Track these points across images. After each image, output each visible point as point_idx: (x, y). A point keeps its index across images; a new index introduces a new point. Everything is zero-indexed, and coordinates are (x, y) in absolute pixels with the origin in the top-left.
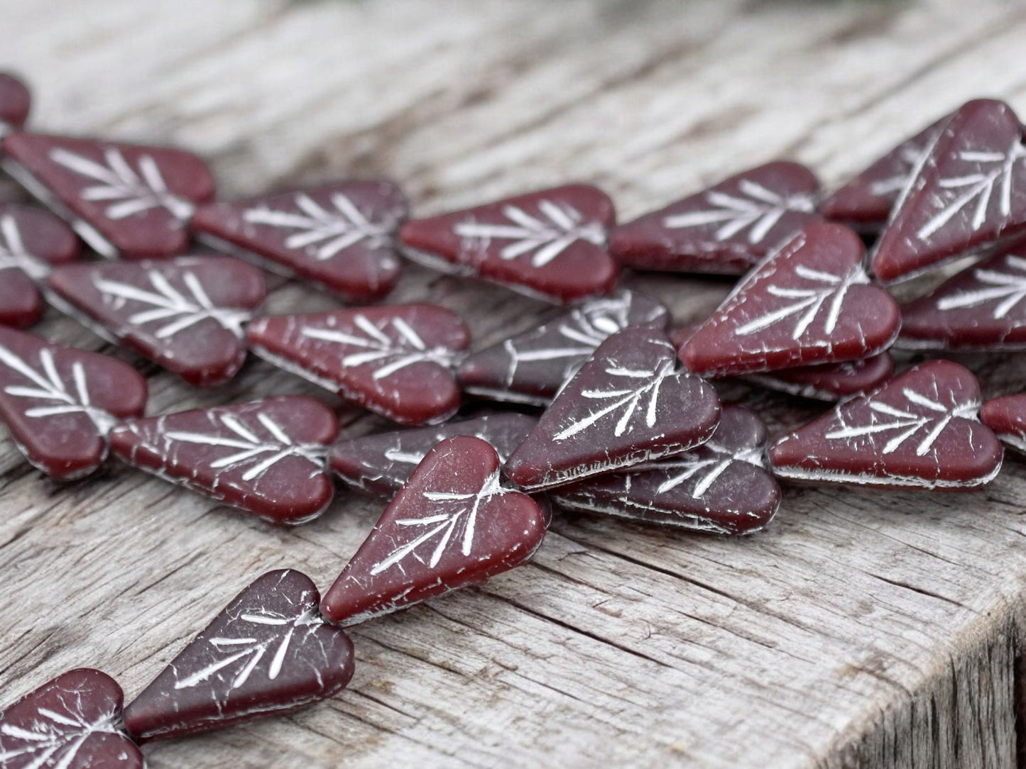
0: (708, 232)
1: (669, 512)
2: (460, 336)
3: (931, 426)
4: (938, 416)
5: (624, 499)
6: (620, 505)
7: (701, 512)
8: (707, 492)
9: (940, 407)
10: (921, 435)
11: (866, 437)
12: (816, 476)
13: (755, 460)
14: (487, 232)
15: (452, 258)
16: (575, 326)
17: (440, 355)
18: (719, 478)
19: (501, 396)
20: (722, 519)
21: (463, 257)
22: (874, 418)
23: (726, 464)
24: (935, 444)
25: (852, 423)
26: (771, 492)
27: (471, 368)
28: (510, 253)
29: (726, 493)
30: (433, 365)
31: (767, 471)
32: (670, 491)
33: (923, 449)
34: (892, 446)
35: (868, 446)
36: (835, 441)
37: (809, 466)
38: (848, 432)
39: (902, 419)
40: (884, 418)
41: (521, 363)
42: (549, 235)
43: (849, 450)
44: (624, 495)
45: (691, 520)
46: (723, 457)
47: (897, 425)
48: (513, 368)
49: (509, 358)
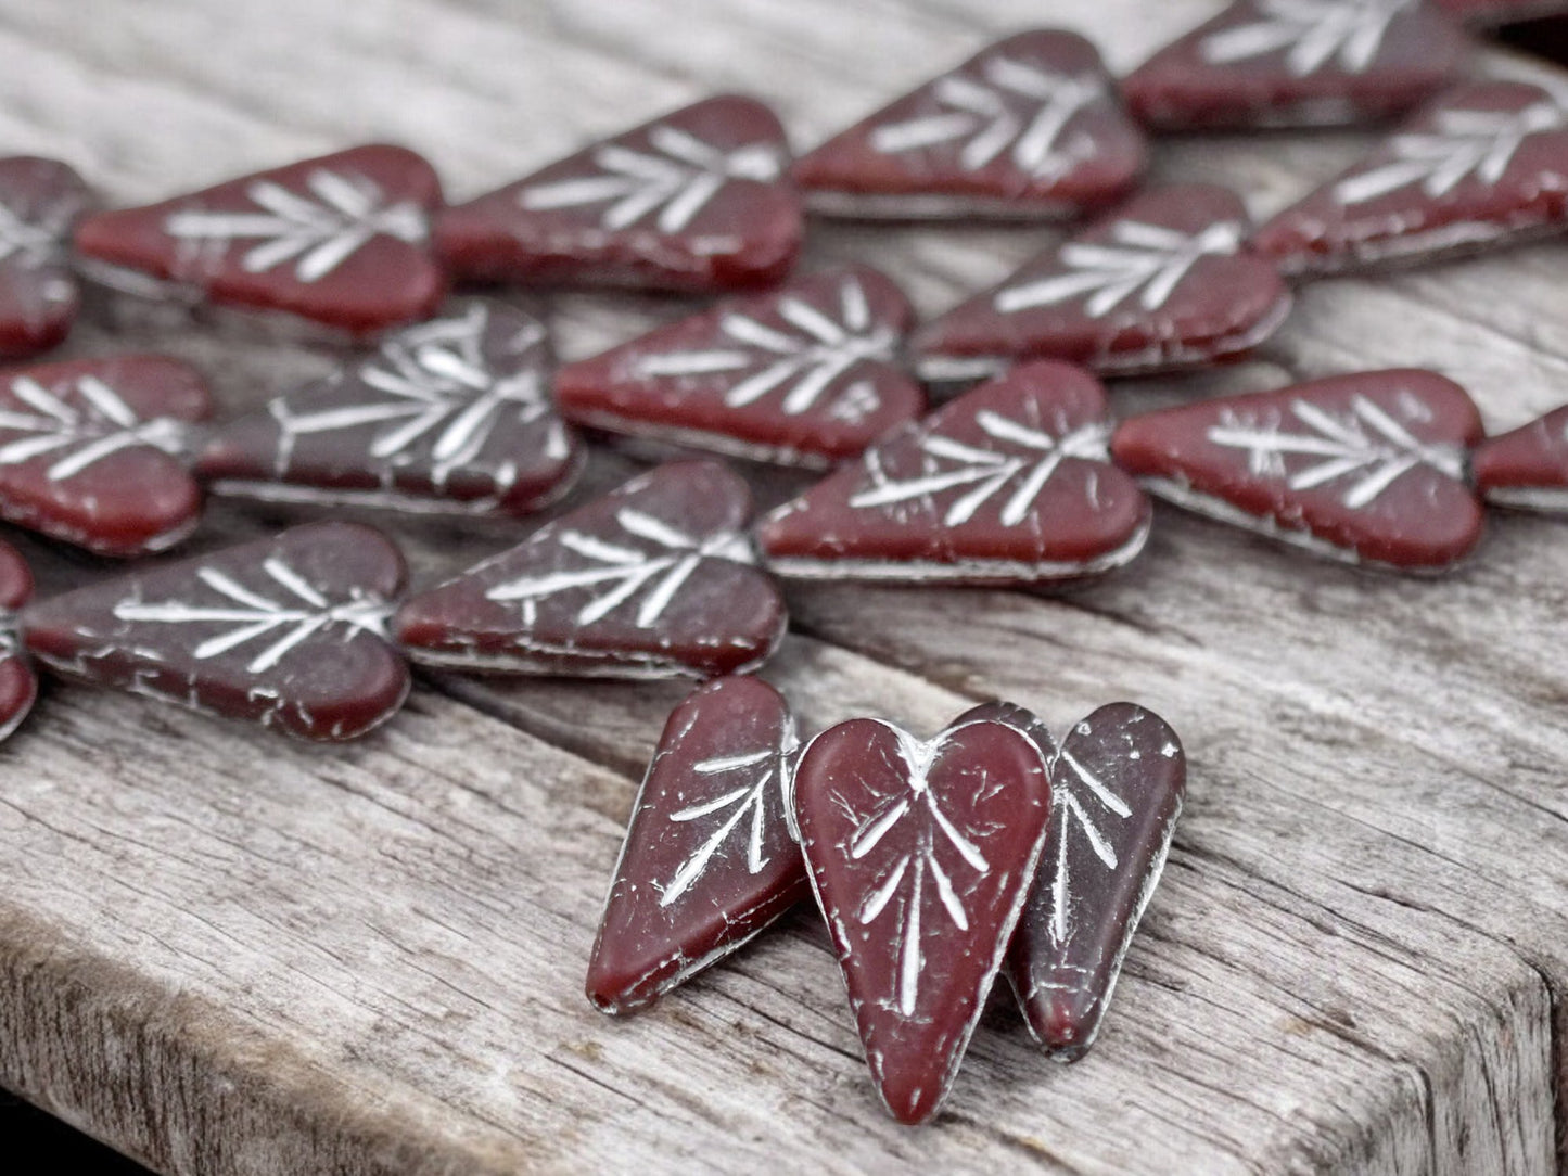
0: (591, 215)
1: (601, 655)
2: (194, 400)
3: (1025, 473)
4: (1035, 456)
5: (524, 642)
6: (519, 652)
7: (655, 649)
8: (663, 615)
9: (1038, 440)
10: (1010, 489)
11: (917, 500)
12: (839, 571)
13: (739, 552)
14: (222, 226)
15: (161, 273)
16: (390, 368)
17: (163, 433)
18: (682, 589)
19: (271, 493)
20: (689, 656)
21: (179, 271)
22: (931, 466)
23: (690, 564)
24: (1035, 504)
25: (896, 476)
26: (768, 604)
27: (215, 449)
28: (260, 260)
29: (694, 611)
30: (150, 450)
31: (760, 570)
32: (601, 621)
33: (1014, 513)
34: (962, 511)
35: (923, 515)
36: (867, 510)
37: (826, 554)
38: (889, 493)
39: (978, 465)
40: (948, 465)
41: (302, 437)
42: (324, 227)
43: (890, 523)
44: (523, 634)
45: (639, 664)
46: (684, 553)
47: (969, 476)
48: (286, 445)
49: (276, 429)
